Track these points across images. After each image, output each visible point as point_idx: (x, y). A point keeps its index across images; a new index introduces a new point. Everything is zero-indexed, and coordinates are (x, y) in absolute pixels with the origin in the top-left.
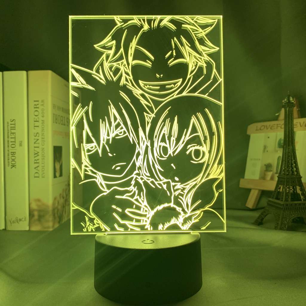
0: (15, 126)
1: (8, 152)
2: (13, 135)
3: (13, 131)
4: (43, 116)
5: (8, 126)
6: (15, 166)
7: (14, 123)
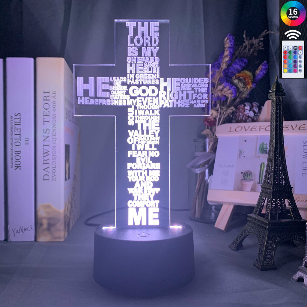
0: (20, 120)
1: (11, 151)
2: (18, 131)
3: (17, 127)
4: (54, 110)
5: (11, 120)
6: (20, 168)
7: (20, 118)
